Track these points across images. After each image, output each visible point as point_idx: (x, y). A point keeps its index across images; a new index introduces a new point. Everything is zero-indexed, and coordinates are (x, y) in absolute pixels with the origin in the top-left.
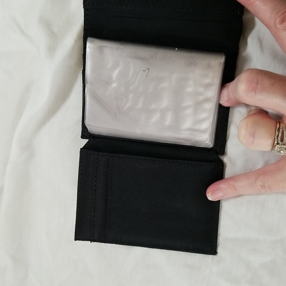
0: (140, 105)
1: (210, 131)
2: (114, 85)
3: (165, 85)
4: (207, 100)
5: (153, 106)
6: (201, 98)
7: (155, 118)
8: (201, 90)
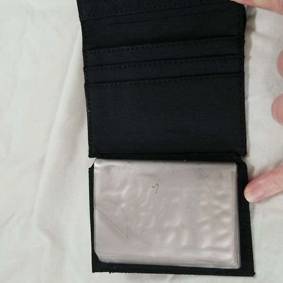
0: (152, 225)
1: (233, 249)
2: (123, 205)
3: (176, 200)
4: (225, 213)
5: (167, 224)
6: (218, 211)
7: (171, 238)
8: (216, 203)
